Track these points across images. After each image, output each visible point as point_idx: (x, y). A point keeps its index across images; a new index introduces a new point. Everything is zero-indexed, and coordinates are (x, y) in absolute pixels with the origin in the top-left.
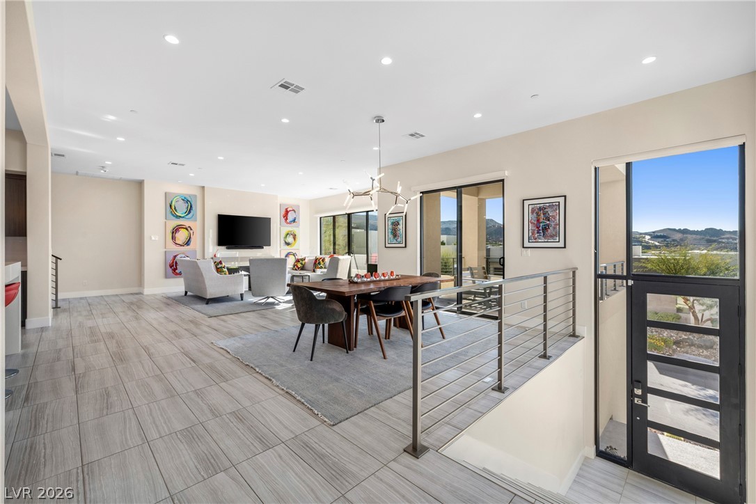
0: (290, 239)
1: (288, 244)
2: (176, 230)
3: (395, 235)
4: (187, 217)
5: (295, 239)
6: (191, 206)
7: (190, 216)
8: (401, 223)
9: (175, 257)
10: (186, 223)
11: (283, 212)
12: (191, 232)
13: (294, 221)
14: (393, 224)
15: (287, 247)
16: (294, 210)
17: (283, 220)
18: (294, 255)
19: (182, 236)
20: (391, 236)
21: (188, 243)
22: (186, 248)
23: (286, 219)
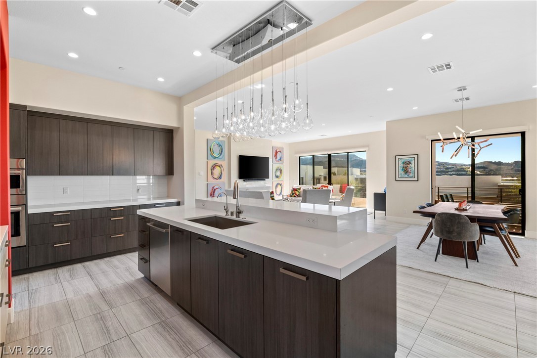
0: (278, 173)
1: (277, 177)
2: (213, 168)
3: (406, 171)
4: (220, 157)
5: (281, 173)
6: (222, 150)
7: (221, 156)
8: (413, 162)
9: (213, 187)
10: (219, 162)
11: (274, 153)
12: (222, 168)
13: (280, 159)
14: (404, 163)
15: (277, 179)
16: (280, 151)
17: (274, 158)
18: (280, 185)
19: (217, 171)
20: (402, 172)
21: (220, 178)
22: (219, 180)
23: (276, 158)
